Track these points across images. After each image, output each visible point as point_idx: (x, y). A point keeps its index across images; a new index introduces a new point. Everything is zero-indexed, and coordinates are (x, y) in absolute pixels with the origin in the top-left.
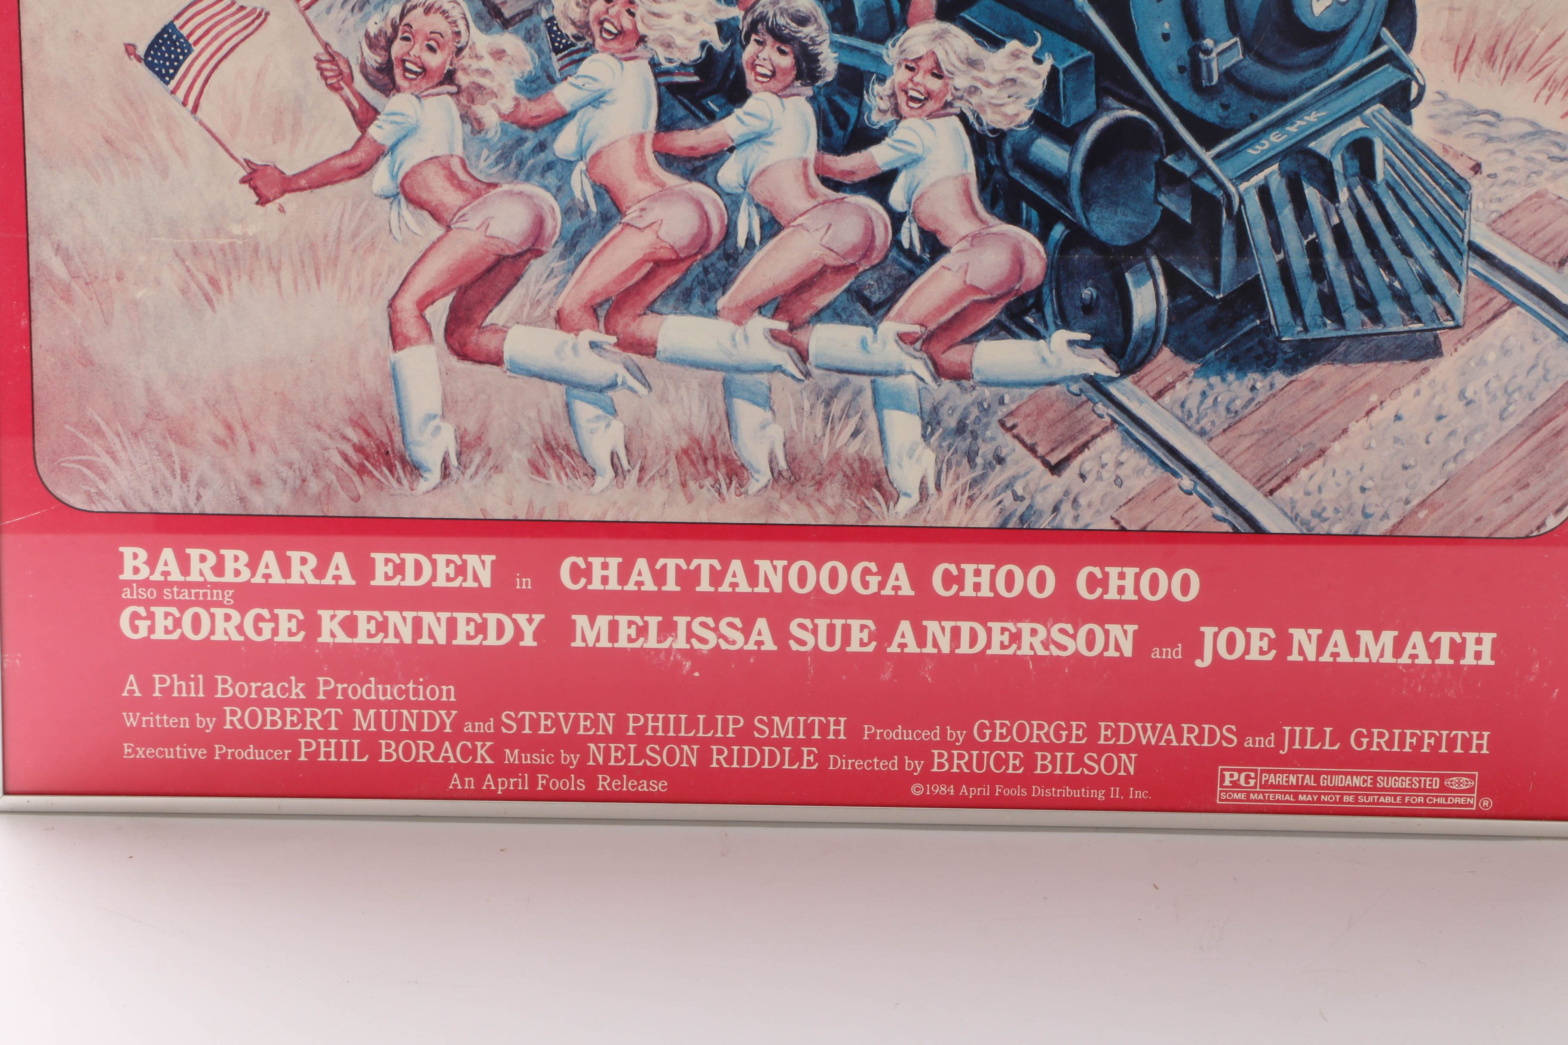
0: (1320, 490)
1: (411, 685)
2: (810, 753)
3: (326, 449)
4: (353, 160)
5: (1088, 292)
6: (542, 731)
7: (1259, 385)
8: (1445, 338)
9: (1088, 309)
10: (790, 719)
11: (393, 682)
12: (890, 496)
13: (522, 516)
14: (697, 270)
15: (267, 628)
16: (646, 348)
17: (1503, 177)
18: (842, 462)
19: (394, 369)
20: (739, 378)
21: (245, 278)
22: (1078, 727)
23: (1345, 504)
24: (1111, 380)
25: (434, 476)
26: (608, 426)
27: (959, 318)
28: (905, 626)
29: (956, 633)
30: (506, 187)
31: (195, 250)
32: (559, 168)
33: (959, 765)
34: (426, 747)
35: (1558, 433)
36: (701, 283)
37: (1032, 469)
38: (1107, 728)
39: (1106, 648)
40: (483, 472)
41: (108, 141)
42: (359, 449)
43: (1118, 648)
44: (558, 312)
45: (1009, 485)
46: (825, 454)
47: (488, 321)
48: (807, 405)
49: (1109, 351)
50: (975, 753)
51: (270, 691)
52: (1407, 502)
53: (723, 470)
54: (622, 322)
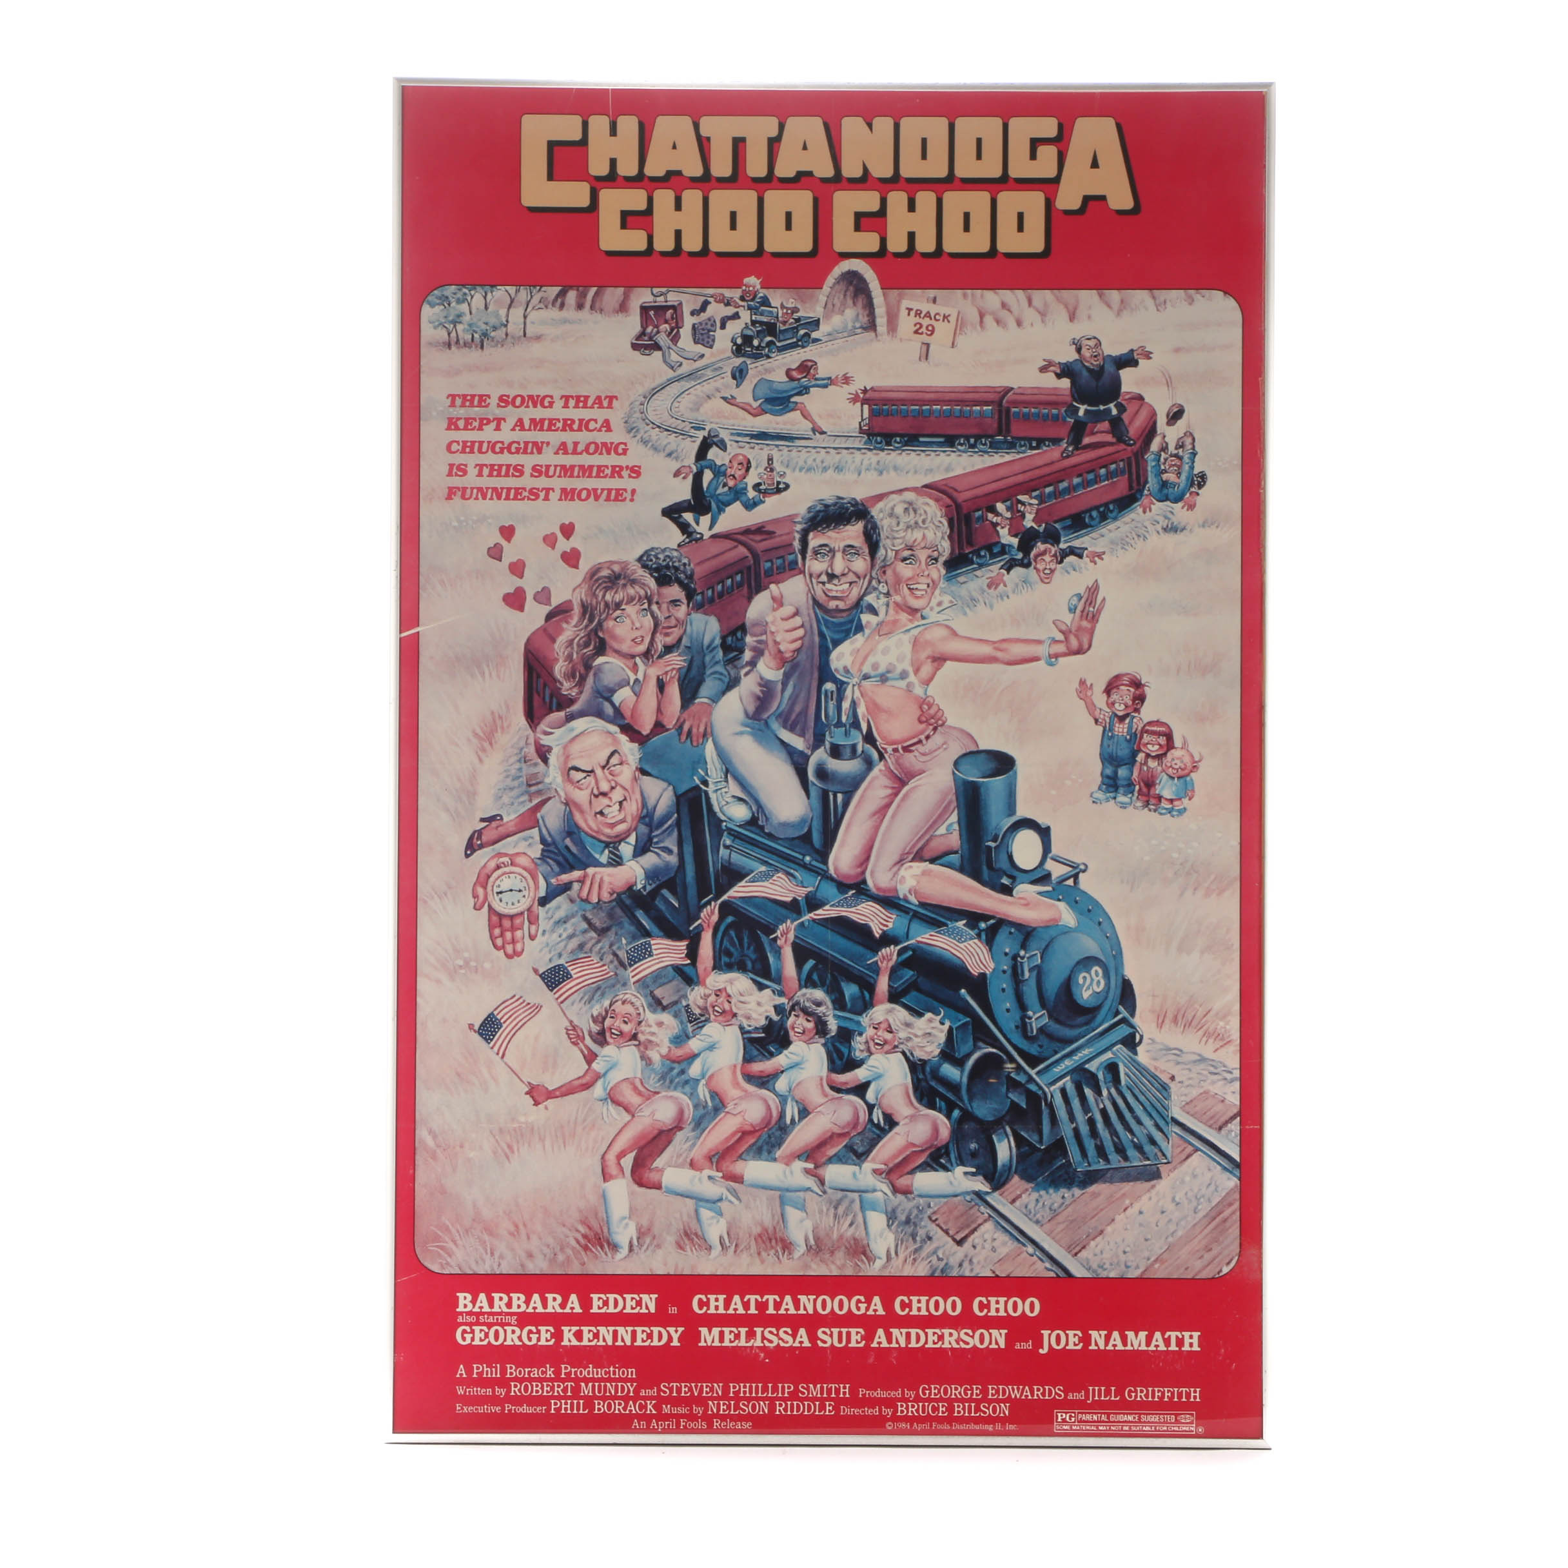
0: (1102, 1252)
1: (612, 1369)
2: (830, 1405)
3: (568, 1237)
4: (584, 1081)
5: (973, 1146)
6: (683, 1394)
7: (1066, 1195)
8: (1163, 1168)
9: (974, 1155)
10: (819, 1386)
11: (602, 1367)
12: (871, 1259)
13: (672, 1273)
14: (765, 1136)
15: (534, 1337)
16: (738, 1179)
17: (1187, 1083)
18: (844, 1240)
19: (604, 1192)
20: (788, 1194)
21: (526, 1145)
22: (977, 1389)
23: (1116, 1261)
24: (987, 1193)
25: (624, 1251)
26: (718, 1222)
27: (905, 1161)
28: (880, 1332)
29: (908, 1335)
30: (664, 1094)
31: (501, 1131)
32: (691, 1083)
33: (912, 1411)
34: (620, 1404)
35: (1225, 1221)
36: (767, 1143)
37: (947, 1243)
38: (993, 1389)
39: (990, 1343)
40: (651, 1248)
41: (458, 1074)
42: (585, 1236)
43: (997, 1343)
44: (691, 1160)
45: (935, 1252)
46: (835, 1236)
47: (654, 1165)
48: (825, 1209)
49: (986, 1178)
50: (921, 1404)
51: (536, 1373)
52: (1148, 1259)
53: (780, 1245)
54: (725, 1165)
